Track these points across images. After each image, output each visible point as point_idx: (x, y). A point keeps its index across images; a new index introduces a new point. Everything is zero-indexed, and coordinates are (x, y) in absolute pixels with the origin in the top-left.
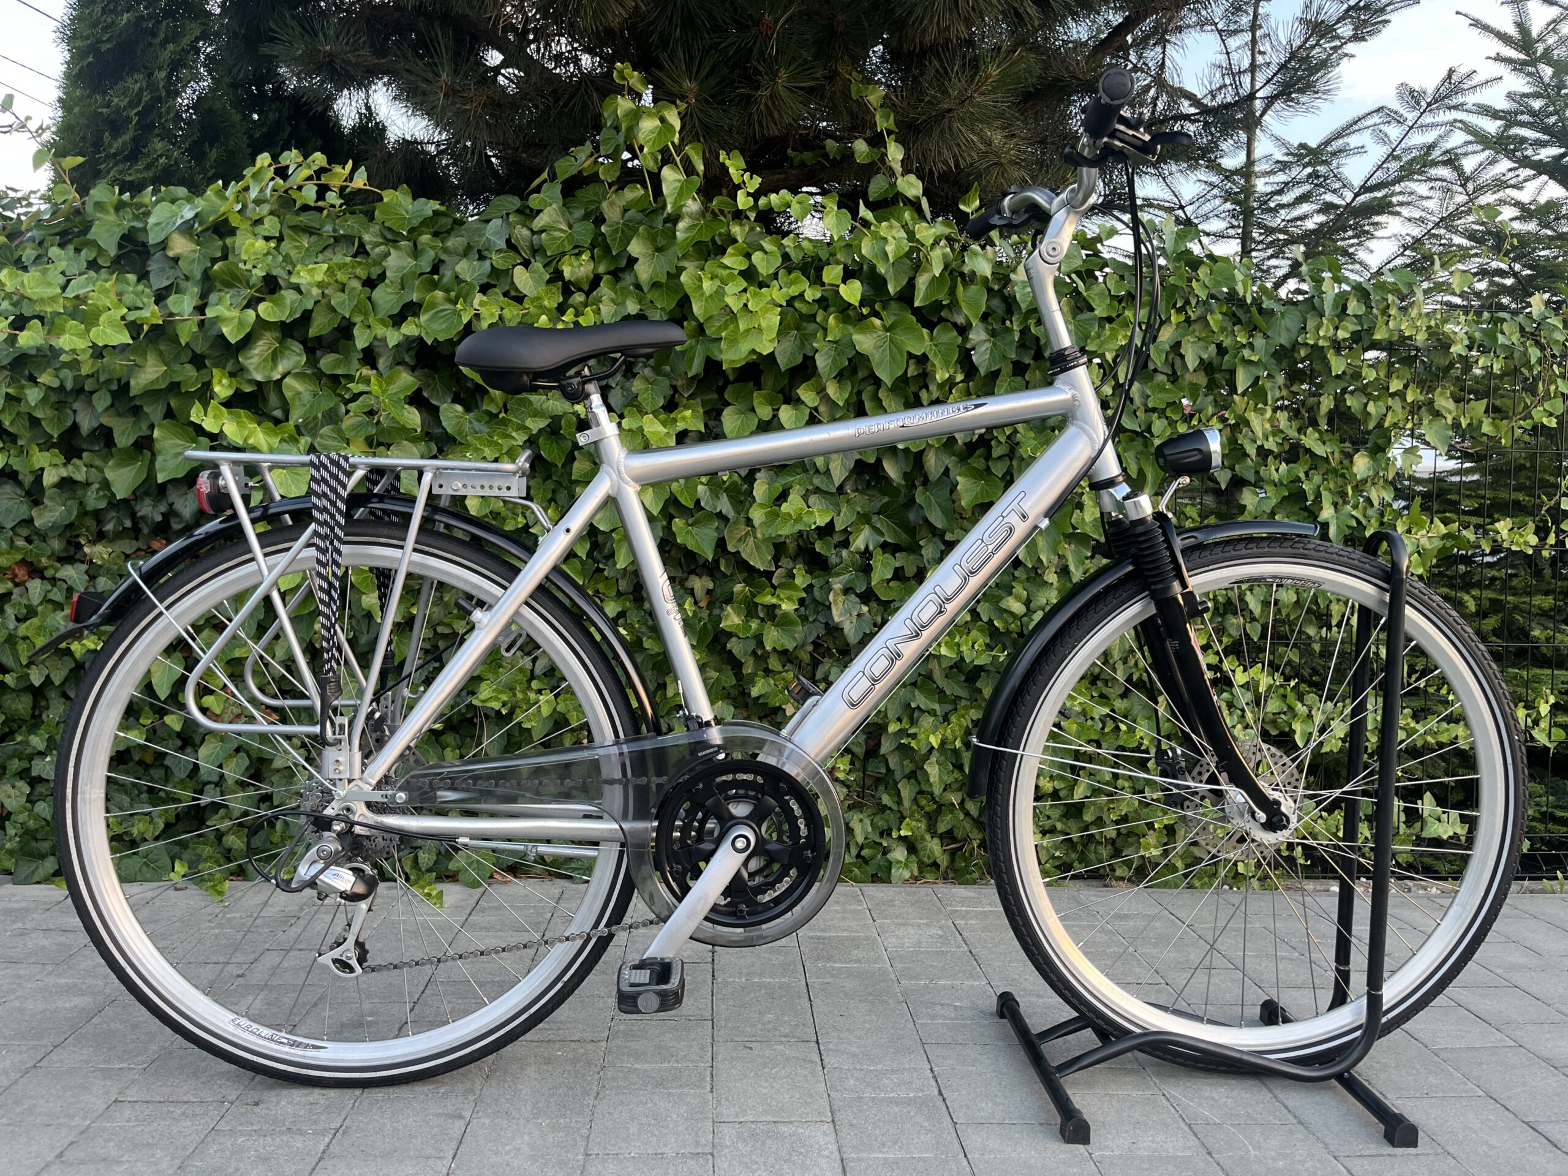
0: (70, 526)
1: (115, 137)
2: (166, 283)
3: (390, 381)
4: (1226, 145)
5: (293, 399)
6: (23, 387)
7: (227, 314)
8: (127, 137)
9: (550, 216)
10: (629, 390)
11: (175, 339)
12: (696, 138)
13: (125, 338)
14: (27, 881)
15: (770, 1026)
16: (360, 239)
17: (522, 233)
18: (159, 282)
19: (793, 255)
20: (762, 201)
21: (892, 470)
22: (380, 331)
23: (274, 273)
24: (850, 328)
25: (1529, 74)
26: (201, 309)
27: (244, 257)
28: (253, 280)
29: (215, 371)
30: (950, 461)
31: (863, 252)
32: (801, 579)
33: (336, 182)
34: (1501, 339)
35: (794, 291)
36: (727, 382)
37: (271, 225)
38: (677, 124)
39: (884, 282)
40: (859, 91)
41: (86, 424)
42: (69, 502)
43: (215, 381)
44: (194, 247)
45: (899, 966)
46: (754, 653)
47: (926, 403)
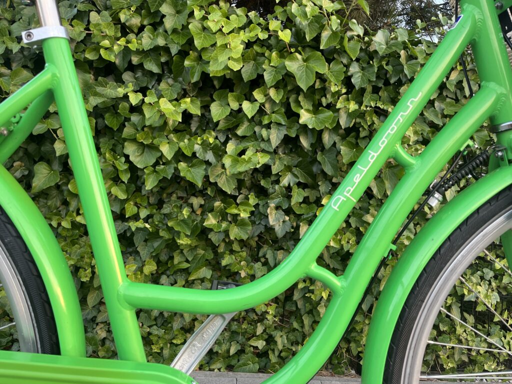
21: (305, 142)
24: (283, 60)
30: (337, 139)
31: (293, 11)
32: (253, 201)
35: (252, 34)
39: (304, 34)
46: (224, 240)
47: (324, 105)
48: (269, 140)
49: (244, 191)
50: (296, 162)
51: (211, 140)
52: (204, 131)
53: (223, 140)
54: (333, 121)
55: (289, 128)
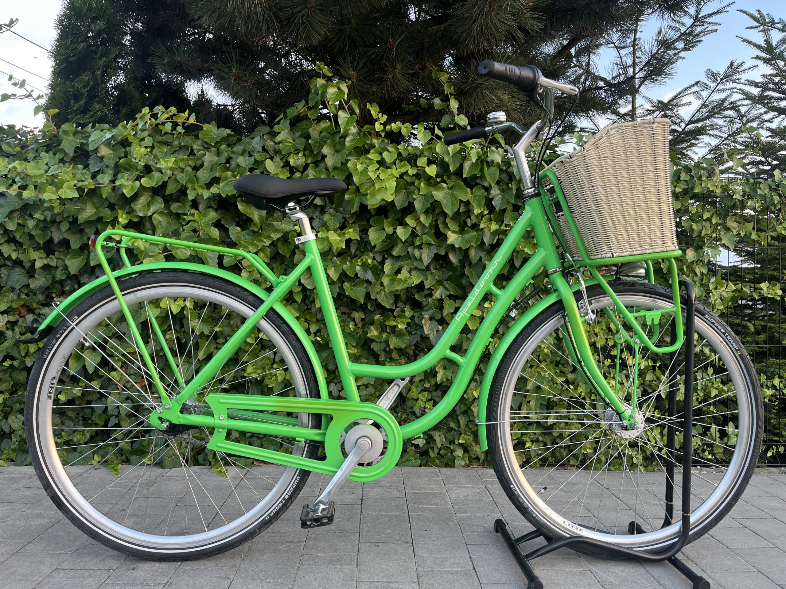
0: (48, 288)
1: (76, 102)
2: (97, 169)
3: (205, 215)
4: (621, 102)
5: (157, 225)
6: (26, 220)
7: (125, 183)
8: (82, 102)
9: (284, 135)
10: (322, 220)
11: (101, 196)
12: (356, 97)
13: (76, 195)
14: (21, 464)
15: (389, 535)
16: (192, 147)
17: (270, 144)
18: (94, 168)
19: (403, 153)
20: (388, 127)
21: (453, 258)
22: (200, 191)
23: (149, 164)
24: (432, 189)
25: (772, 65)
26: (113, 181)
27: (135, 156)
28: (139, 167)
29: (120, 211)
30: (483, 254)
31: (437, 150)
32: (408, 313)
33: (180, 121)
34: (759, 191)
35: (403, 170)
36: (371, 216)
37: (148, 141)
38: (346, 91)
39: (448, 166)
40: (436, 75)
41: (57, 238)
42: (48, 276)
43: (119, 216)
44: (111, 152)
45: (456, 506)
46: (385, 350)
47: (469, 225)
48: (421, 259)
49: (400, 304)
50: (447, 276)
51: (370, 261)
52: (363, 253)
53: (379, 259)
54: (477, 240)
55: (439, 246)
